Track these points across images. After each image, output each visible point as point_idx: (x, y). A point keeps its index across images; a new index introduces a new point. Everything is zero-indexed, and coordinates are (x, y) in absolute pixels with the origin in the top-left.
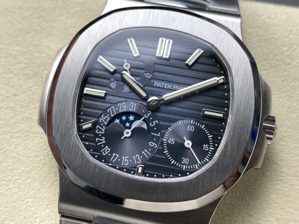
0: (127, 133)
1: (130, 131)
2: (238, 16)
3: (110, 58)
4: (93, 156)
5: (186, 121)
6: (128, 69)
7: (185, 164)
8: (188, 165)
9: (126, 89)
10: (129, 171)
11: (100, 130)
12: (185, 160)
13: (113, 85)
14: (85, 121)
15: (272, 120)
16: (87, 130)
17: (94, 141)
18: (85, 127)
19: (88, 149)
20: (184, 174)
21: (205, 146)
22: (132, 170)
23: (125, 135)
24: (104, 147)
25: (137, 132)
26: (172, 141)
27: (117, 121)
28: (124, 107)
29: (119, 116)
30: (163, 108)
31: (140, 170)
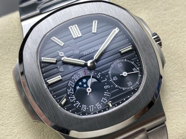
0: (89, 90)
1: (89, 88)
3: (49, 55)
4: (79, 115)
5: (115, 63)
6: (63, 55)
7: (131, 86)
8: (133, 85)
9: (70, 67)
10: (105, 110)
11: (72, 99)
12: (130, 83)
13: (61, 69)
14: (61, 100)
16: (66, 103)
17: (74, 107)
18: (63, 103)
20: (134, 91)
21: (134, 69)
22: (106, 108)
23: (89, 92)
24: (82, 106)
25: (94, 86)
26: (115, 78)
27: (78, 88)
28: (76, 78)
29: (77, 84)
30: (98, 64)
31: (111, 105)
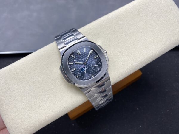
2: (84, 37)
4: (83, 80)
5: (93, 62)
6: (75, 61)
7: (98, 69)
9: (78, 65)
11: (80, 75)
13: (76, 66)
17: (81, 78)
18: (77, 77)
21: (99, 64)
26: (93, 67)
27: (82, 71)
28: (81, 68)
31: (93, 76)
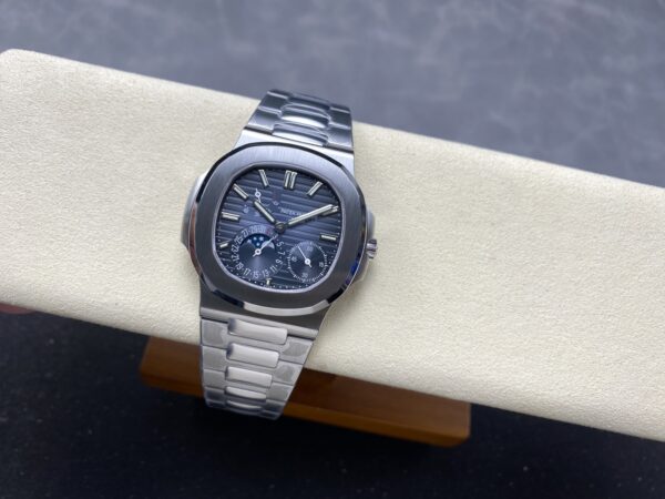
0: (258, 252)
1: (260, 250)
2: (351, 152)
3: (243, 187)
4: (229, 270)
6: (258, 196)
7: (304, 278)
8: (307, 278)
9: (257, 214)
10: (259, 284)
11: (234, 249)
12: (305, 275)
13: (246, 210)
14: (222, 241)
15: (374, 242)
16: (224, 249)
17: (229, 258)
18: (221, 246)
19: (225, 264)
20: (303, 285)
21: (321, 264)
22: (261, 282)
23: (256, 253)
24: (238, 263)
25: (266, 251)
26: (294, 259)
27: (249, 241)
28: (255, 230)
29: (251, 237)
30: (288, 231)
31: (268, 282)
